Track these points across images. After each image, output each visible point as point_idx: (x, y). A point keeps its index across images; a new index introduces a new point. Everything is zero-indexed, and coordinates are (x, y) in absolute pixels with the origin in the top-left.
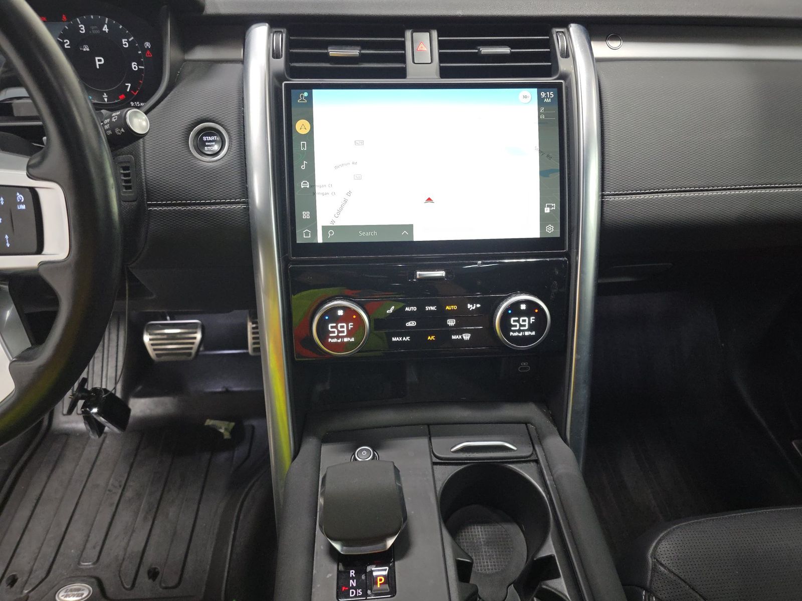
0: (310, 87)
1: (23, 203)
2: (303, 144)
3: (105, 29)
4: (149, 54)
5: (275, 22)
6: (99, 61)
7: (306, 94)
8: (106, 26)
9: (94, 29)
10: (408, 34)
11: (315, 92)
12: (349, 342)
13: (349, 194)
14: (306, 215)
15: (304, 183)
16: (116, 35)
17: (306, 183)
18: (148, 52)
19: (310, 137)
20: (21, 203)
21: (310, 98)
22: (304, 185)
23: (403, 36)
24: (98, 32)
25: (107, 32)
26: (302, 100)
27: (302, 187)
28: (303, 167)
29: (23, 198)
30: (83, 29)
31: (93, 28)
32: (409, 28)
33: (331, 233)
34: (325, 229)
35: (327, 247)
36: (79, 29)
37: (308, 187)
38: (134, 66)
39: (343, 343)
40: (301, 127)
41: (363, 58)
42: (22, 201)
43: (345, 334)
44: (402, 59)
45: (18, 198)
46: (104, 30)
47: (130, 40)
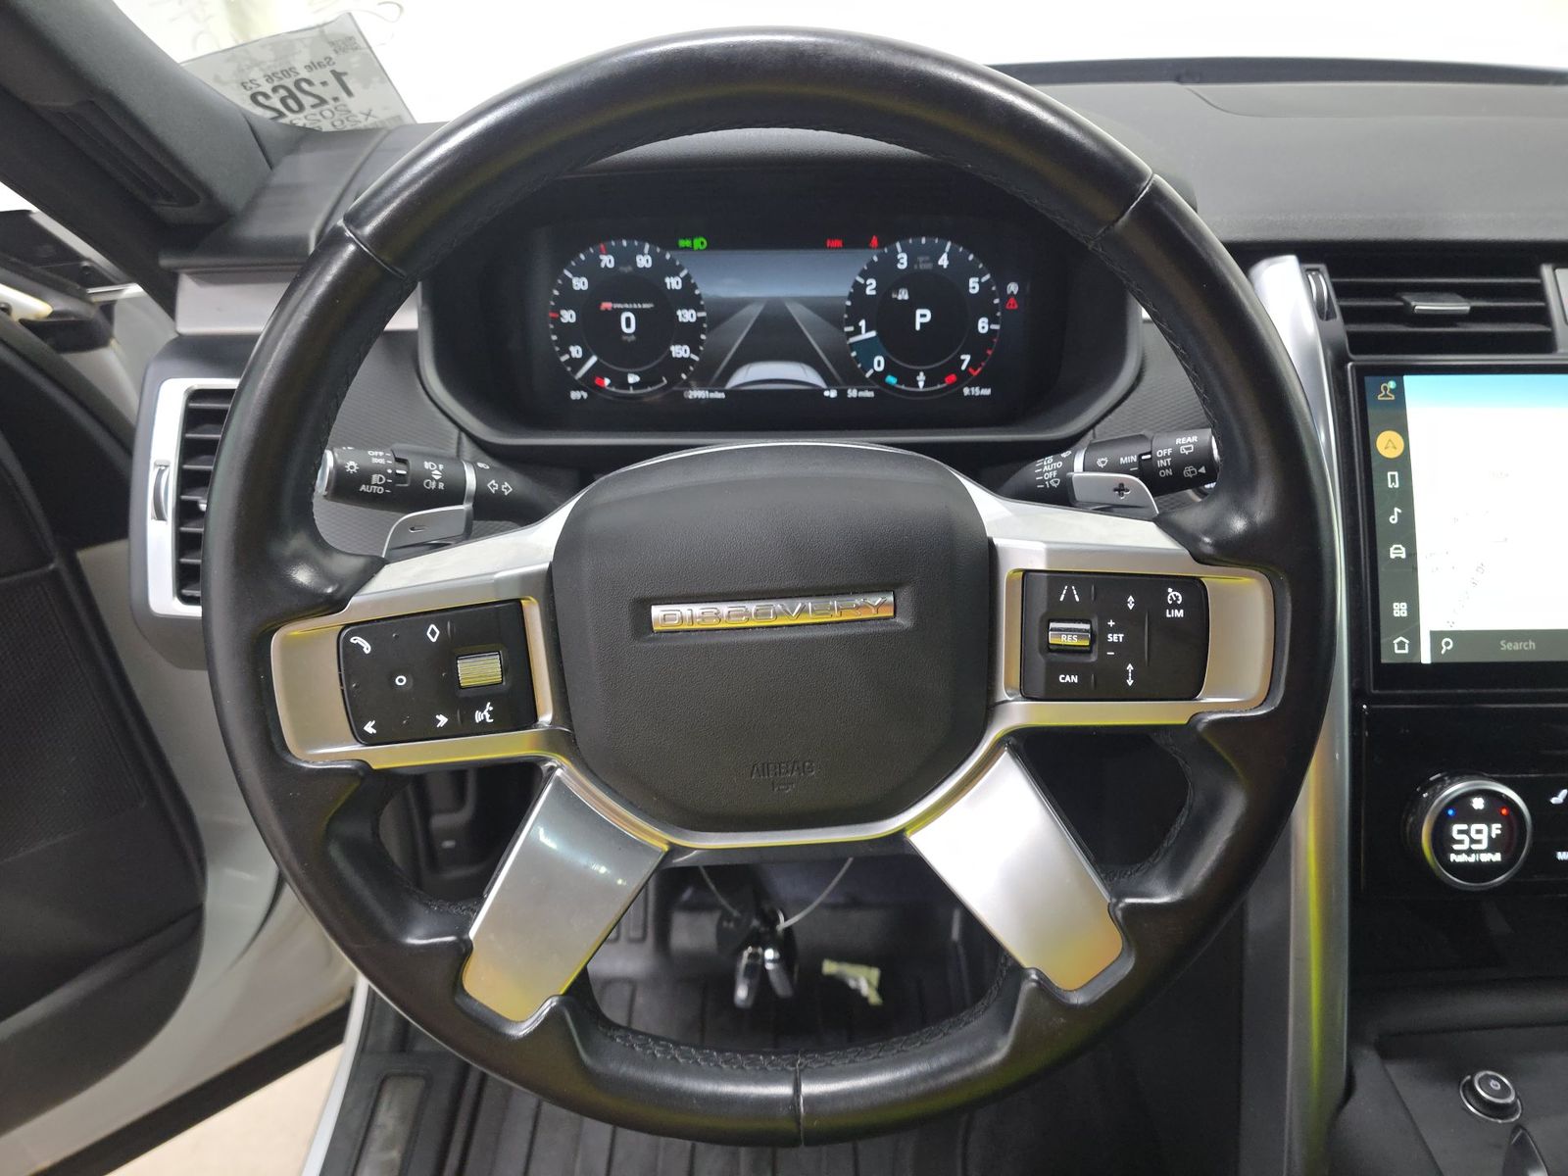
0: (1398, 372)
1: (1178, 607)
2: (1393, 477)
3: (944, 261)
4: (1012, 305)
5: (1308, 252)
6: (923, 316)
7: (1392, 385)
8: (945, 256)
9: (924, 262)
10: (1546, 271)
11: (1407, 379)
12: (1491, 864)
13: (1481, 568)
14: (1400, 610)
15: (1396, 549)
16: (960, 271)
17: (1399, 549)
18: (1012, 300)
19: (1403, 463)
20: (1175, 606)
21: (1400, 391)
22: (1397, 552)
23: (1537, 274)
24: (929, 266)
25: (945, 267)
26: (1386, 395)
27: (1392, 556)
28: (1394, 519)
29: (1180, 598)
30: (903, 261)
31: (921, 259)
32: (1547, 261)
33: (1447, 644)
34: (1436, 636)
35: (1440, 671)
36: (898, 261)
37: (1403, 556)
38: (983, 325)
39: (1479, 864)
40: (1386, 444)
41: (1475, 315)
42: (1179, 602)
43: (1484, 845)
44: (1543, 315)
45: (1169, 598)
46: (940, 263)
47: (984, 279)
